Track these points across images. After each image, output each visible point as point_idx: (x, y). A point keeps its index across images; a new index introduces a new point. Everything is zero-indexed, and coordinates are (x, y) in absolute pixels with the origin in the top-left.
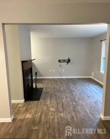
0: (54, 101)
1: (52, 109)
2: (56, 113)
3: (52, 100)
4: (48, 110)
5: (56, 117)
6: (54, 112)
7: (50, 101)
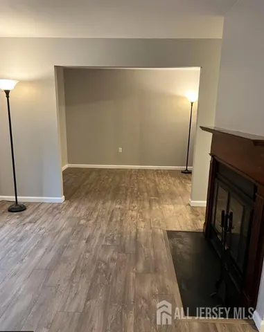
0: (128, 230)
1: (134, 213)
2: (128, 208)
3: (134, 231)
4: (141, 213)
5: (128, 204)
6: (129, 209)
7: (137, 230)
